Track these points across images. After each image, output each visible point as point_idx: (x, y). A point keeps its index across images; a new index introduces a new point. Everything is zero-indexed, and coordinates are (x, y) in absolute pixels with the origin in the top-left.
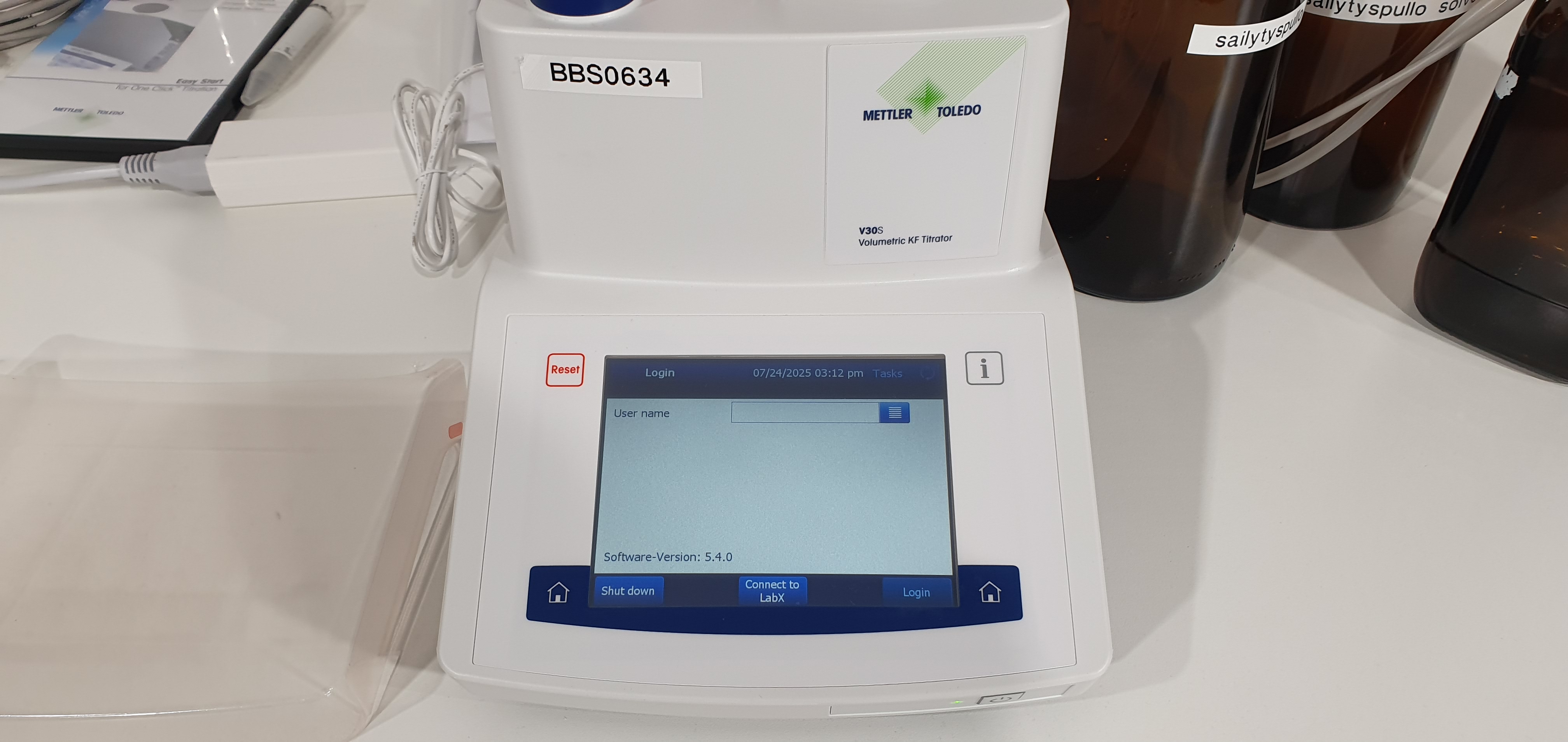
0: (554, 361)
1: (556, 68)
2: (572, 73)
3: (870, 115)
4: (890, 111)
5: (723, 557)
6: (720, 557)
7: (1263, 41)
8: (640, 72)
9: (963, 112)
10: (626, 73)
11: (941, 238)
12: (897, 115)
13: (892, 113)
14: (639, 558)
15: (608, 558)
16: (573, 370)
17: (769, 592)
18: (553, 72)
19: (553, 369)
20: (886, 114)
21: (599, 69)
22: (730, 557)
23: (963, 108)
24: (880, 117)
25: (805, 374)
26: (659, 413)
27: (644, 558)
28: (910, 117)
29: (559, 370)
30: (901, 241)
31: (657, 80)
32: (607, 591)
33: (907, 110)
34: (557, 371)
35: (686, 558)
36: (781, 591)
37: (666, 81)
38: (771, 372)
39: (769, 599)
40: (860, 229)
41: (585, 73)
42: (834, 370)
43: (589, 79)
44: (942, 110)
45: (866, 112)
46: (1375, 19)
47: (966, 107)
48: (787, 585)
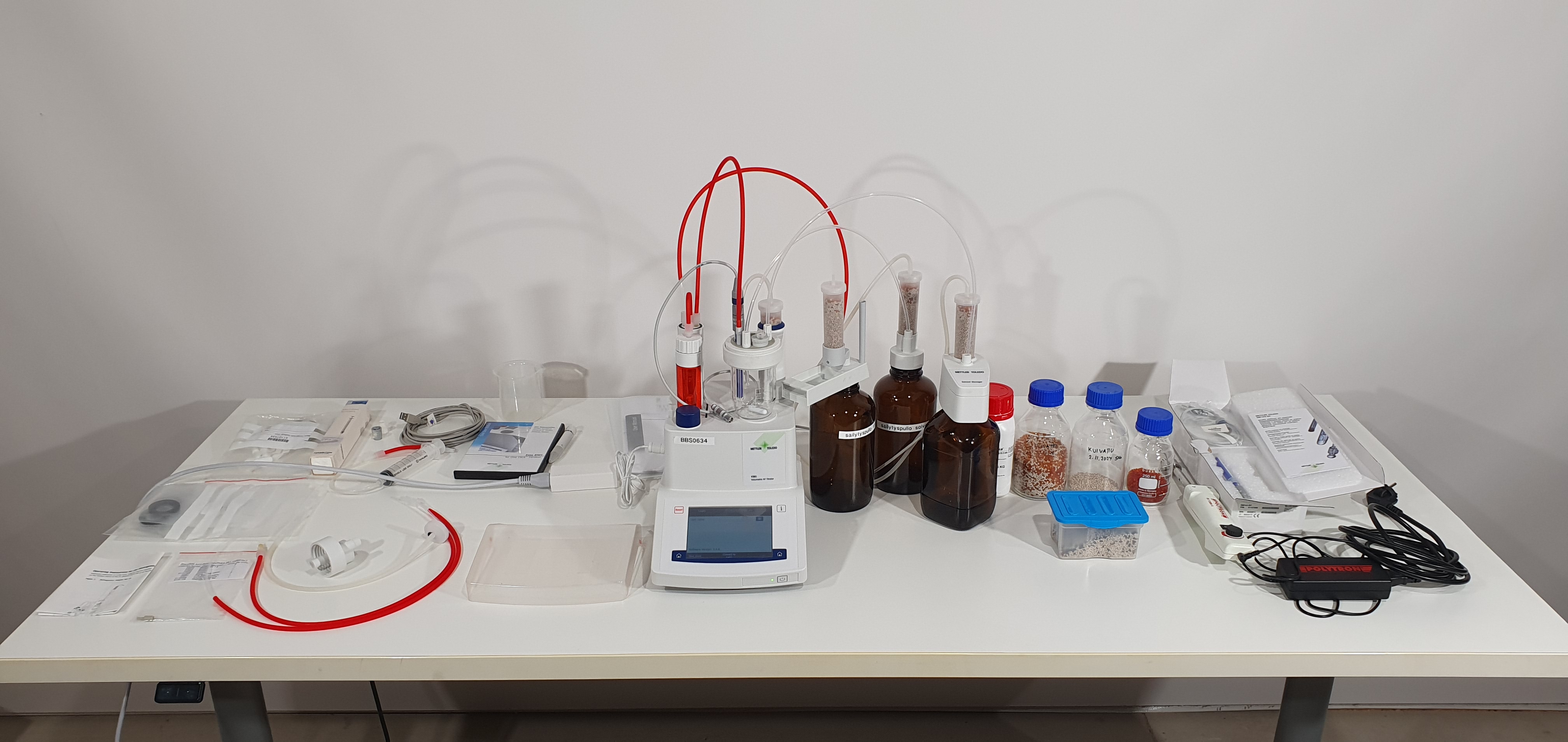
3: (752, 449)
4: (756, 449)
9: (773, 449)
11: (771, 479)
12: (758, 449)
14: (697, 550)
15: (691, 549)
16: (681, 510)
17: (728, 556)
19: (676, 511)
22: (719, 549)
23: (773, 447)
24: (754, 450)
26: (702, 520)
28: (761, 450)
29: (678, 511)
30: (762, 479)
32: (691, 555)
37: (706, 442)
40: (752, 477)
44: (768, 448)
45: (751, 449)
46: (899, 431)
48: (733, 554)
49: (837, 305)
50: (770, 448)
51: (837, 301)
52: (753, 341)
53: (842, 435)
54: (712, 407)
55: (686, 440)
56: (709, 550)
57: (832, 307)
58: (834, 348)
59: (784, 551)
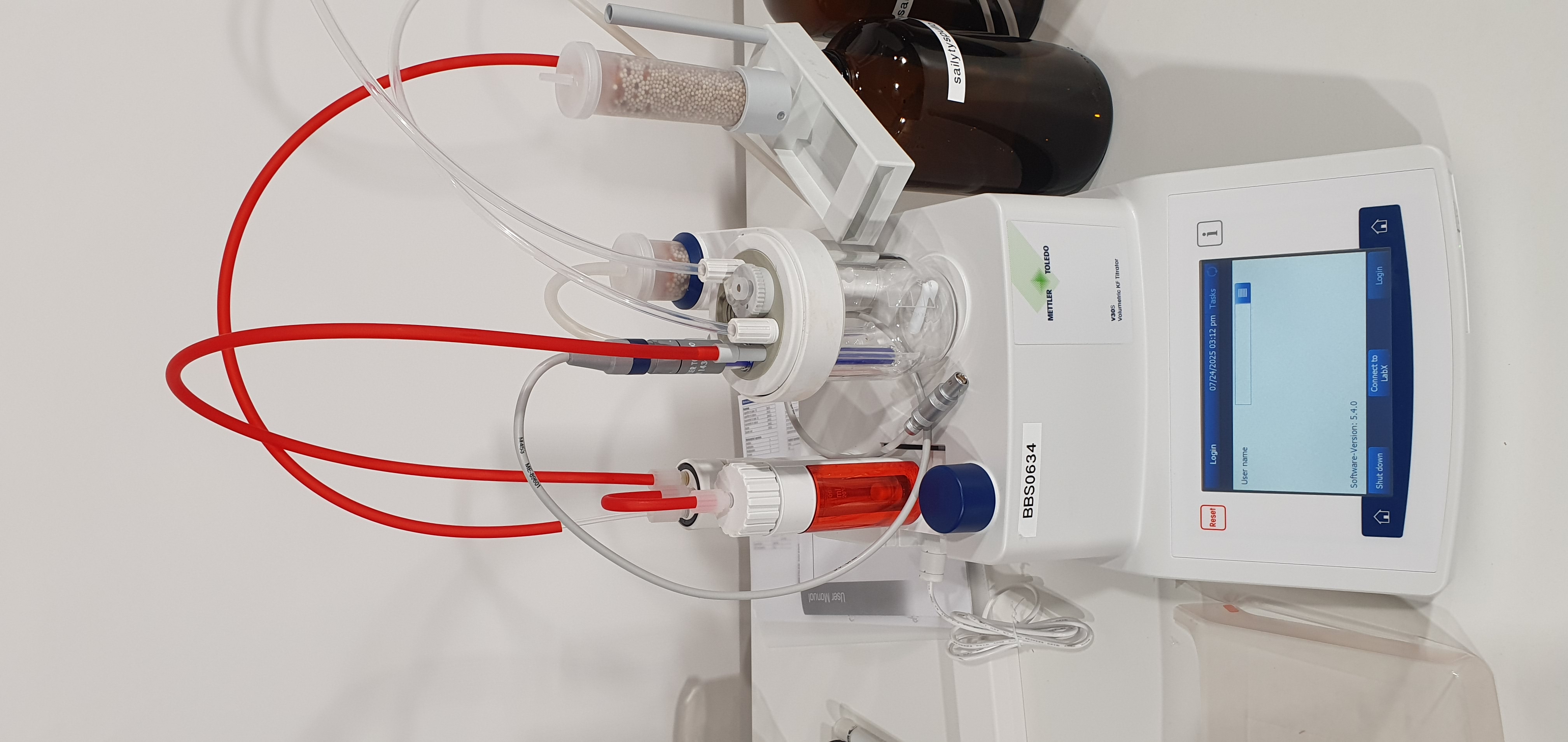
0: (1207, 523)
1: (1026, 515)
2: (1029, 505)
3: (1050, 316)
4: (1048, 304)
5: (1354, 407)
6: (1354, 410)
7: (954, 51)
8: (1028, 462)
9: (1048, 257)
10: (1028, 470)
11: (1117, 266)
12: (1050, 299)
13: (1049, 302)
14: (1355, 464)
15: (1355, 485)
16: (1213, 513)
17: (1380, 376)
18: (1028, 516)
19: (1213, 526)
20: (1050, 306)
21: (1026, 487)
22: (1354, 403)
23: (1046, 257)
24: (1051, 310)
25: (1213, 355)
26: (1244, 455)
27: (1354, 461)
28: (1051, 291)
29: (1213, 521)
30: (1119, 293)
31: (1032, 451)
32: (1380, 485)
33: (1047, 293)
34: (1214, 523)
35: (1355, 432)
36: (1379, 367)
37: (1033, 446)
38: (1212, 379)
39: (1385, 376)
40: (1112, 320)
41: (1028, 496)
42: (1210, 335)
43: (1032, 494)
44: (1047, 271)
45: (1049, 319)
47: (1045, 255)
48: (1375, 363)
49: (629, 71)
50: (1047, 265)
51: (619, 68)
52: (758, 312)
53: (957, 92)
54: (912, 434)
55: (1028, 504)
56: (1354, 430)
57: (637, 86)
58: (744, 94)
59: (1367, 216)
